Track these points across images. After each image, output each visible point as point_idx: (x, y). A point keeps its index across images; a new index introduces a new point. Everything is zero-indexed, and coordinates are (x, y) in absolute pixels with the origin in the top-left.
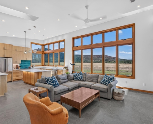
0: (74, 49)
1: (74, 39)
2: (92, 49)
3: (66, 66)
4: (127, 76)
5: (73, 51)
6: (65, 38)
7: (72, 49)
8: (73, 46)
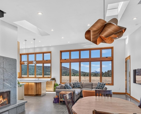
0: (62, 61)
1: (61, 52)
2: (80, 62)
3: (52, 77)
4: (108, 84)
5: (61, 63)
6: (51, 49)
7: (60, 61)
8: (61, 59)
